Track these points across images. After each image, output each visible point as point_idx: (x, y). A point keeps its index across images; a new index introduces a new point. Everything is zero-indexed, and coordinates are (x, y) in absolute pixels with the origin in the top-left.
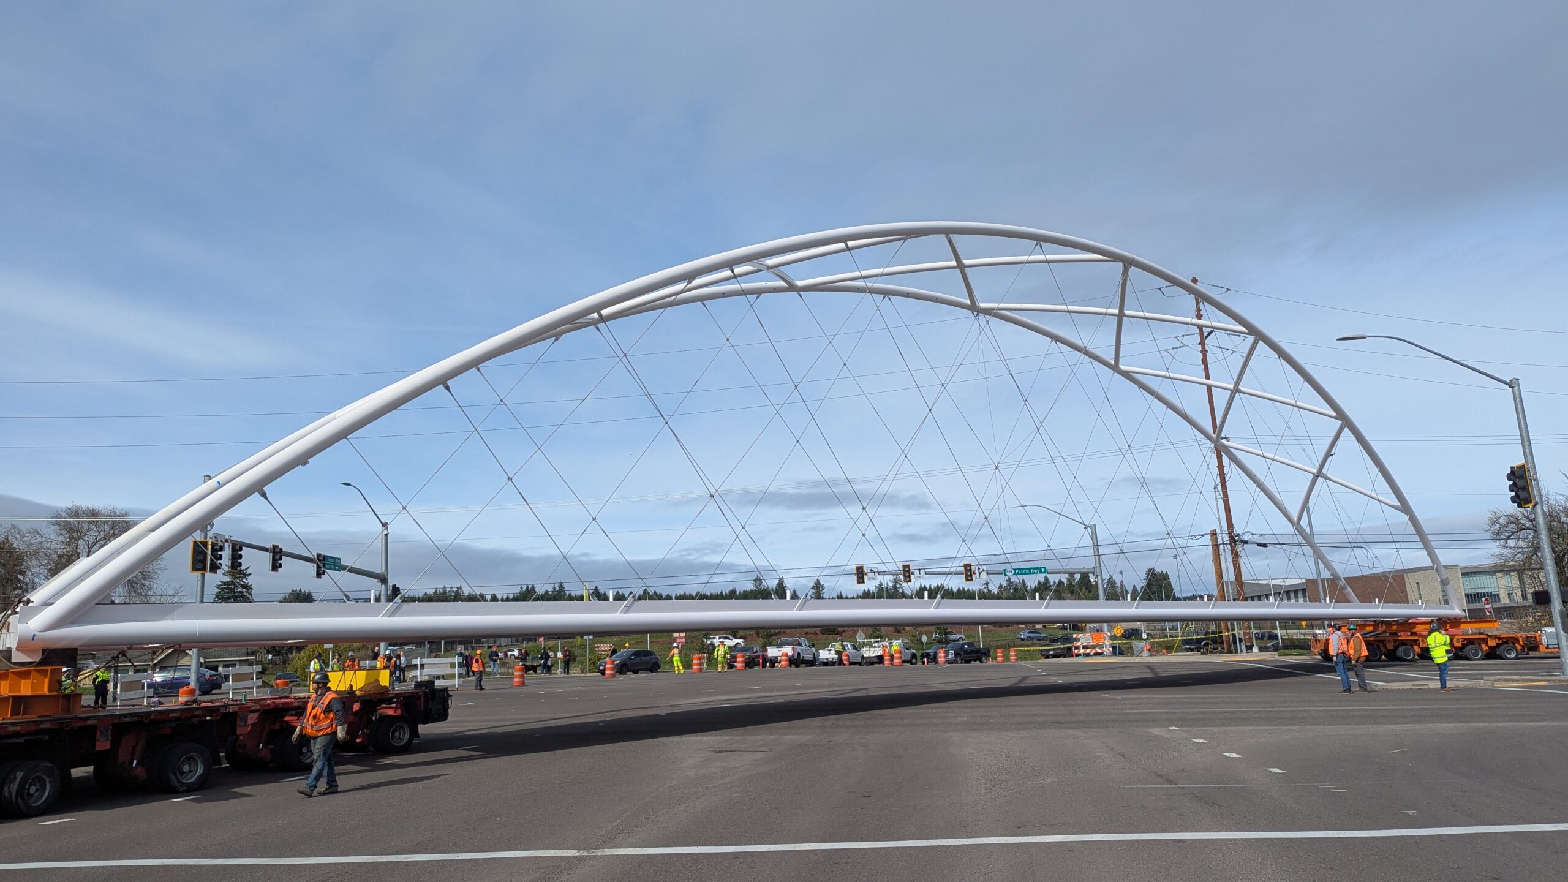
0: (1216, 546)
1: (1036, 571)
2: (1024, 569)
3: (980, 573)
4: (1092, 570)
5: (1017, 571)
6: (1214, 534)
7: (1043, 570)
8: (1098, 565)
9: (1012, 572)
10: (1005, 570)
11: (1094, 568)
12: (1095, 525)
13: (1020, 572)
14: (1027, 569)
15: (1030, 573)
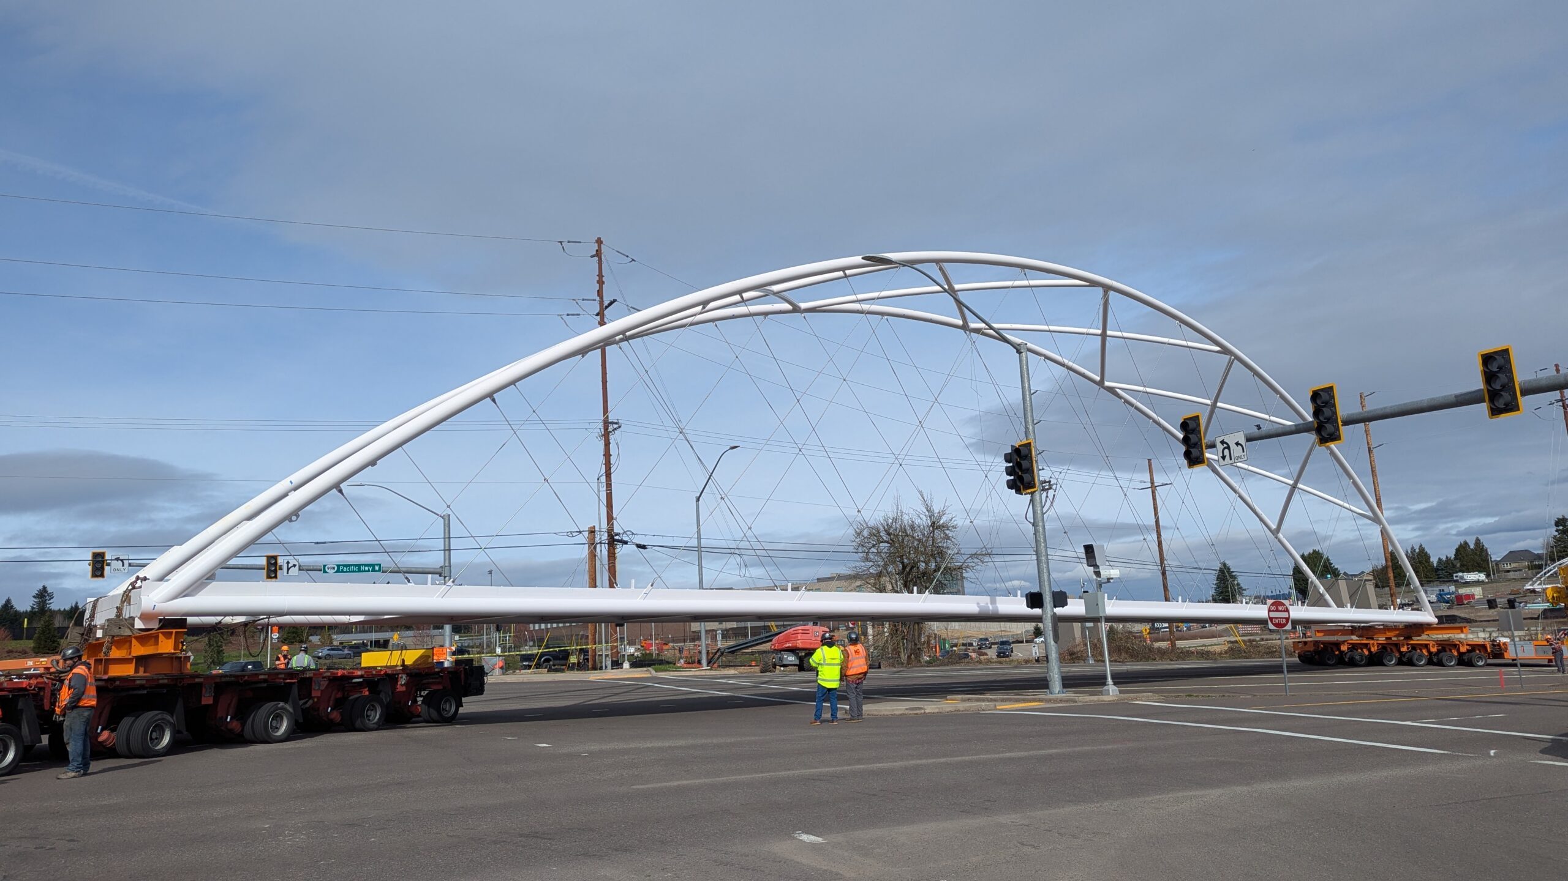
0: (593, 545)
1: (367, 569)
2: (352, 565)
3: (288, 569)
4: (440, 570)
5: (341, 568)
6: (592, 531)
7: (377, 568)
8: (447, 565)
9: (334, 568)
10: (325, 566)
11: (441, 567)
12: (449, 515)
13: (345, 569)
14: (355, 565)
15: (359, 571)
